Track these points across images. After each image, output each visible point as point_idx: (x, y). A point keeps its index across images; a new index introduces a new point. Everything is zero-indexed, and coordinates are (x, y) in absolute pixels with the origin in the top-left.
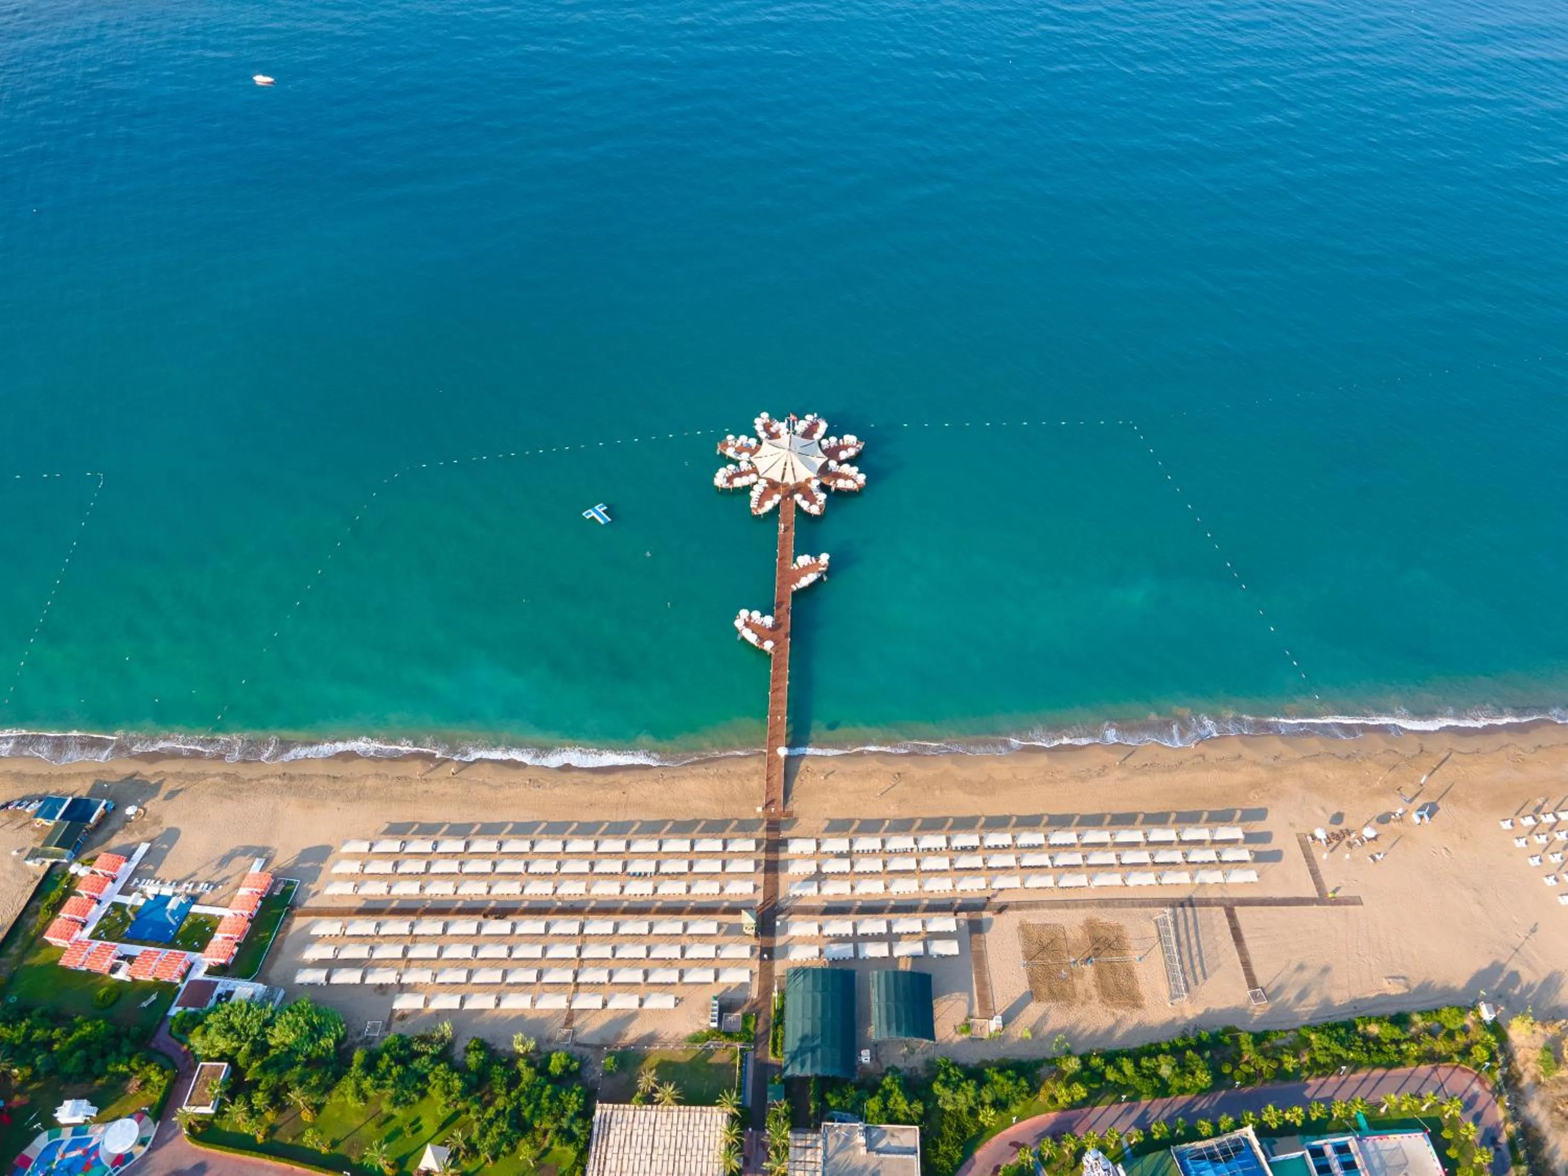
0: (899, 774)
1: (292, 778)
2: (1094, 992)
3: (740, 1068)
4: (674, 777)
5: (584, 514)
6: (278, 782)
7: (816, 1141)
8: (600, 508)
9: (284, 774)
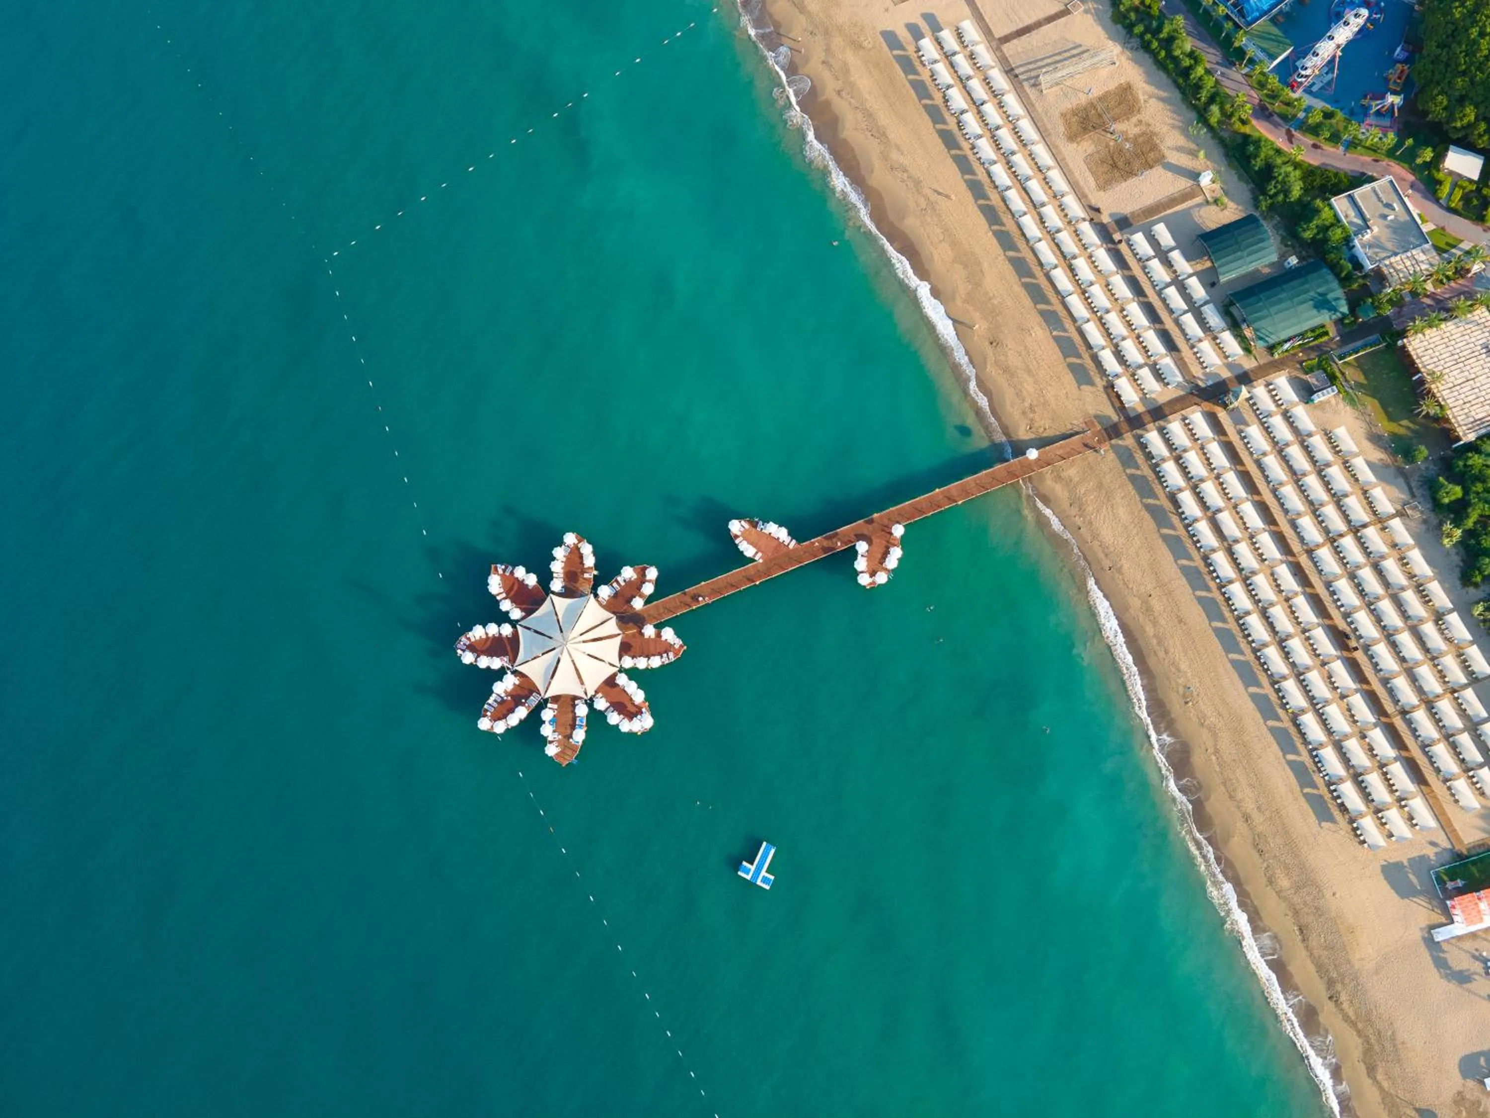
0: (991, 343)
1: (1331, 983)
2: (1134, 120)
3: (1357, 353)
4: (1106, 555)
5: (767, 887)
6: (1343, 997)
7: (1386, 266)
8: (747, 872)
9: (1330, 998)
